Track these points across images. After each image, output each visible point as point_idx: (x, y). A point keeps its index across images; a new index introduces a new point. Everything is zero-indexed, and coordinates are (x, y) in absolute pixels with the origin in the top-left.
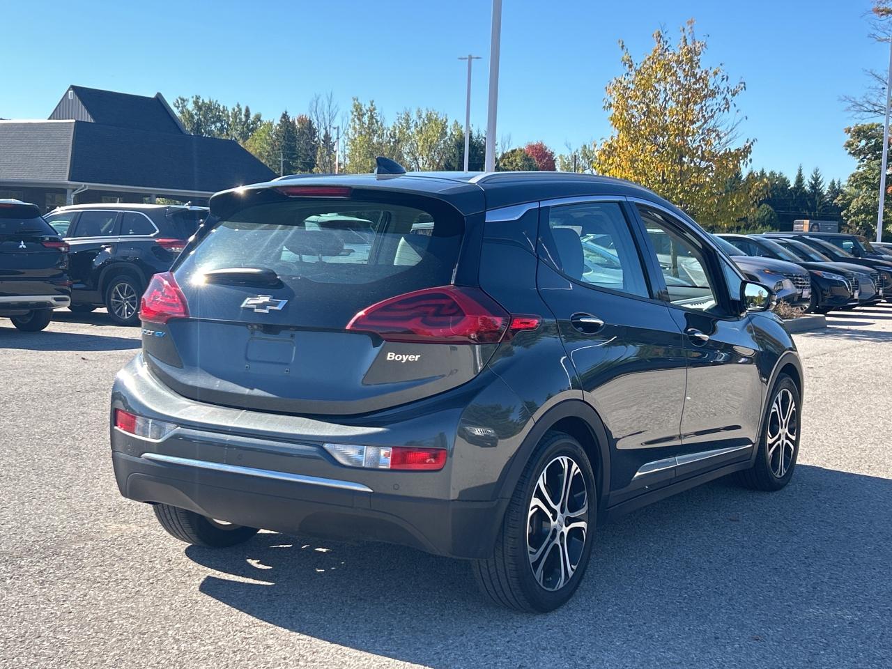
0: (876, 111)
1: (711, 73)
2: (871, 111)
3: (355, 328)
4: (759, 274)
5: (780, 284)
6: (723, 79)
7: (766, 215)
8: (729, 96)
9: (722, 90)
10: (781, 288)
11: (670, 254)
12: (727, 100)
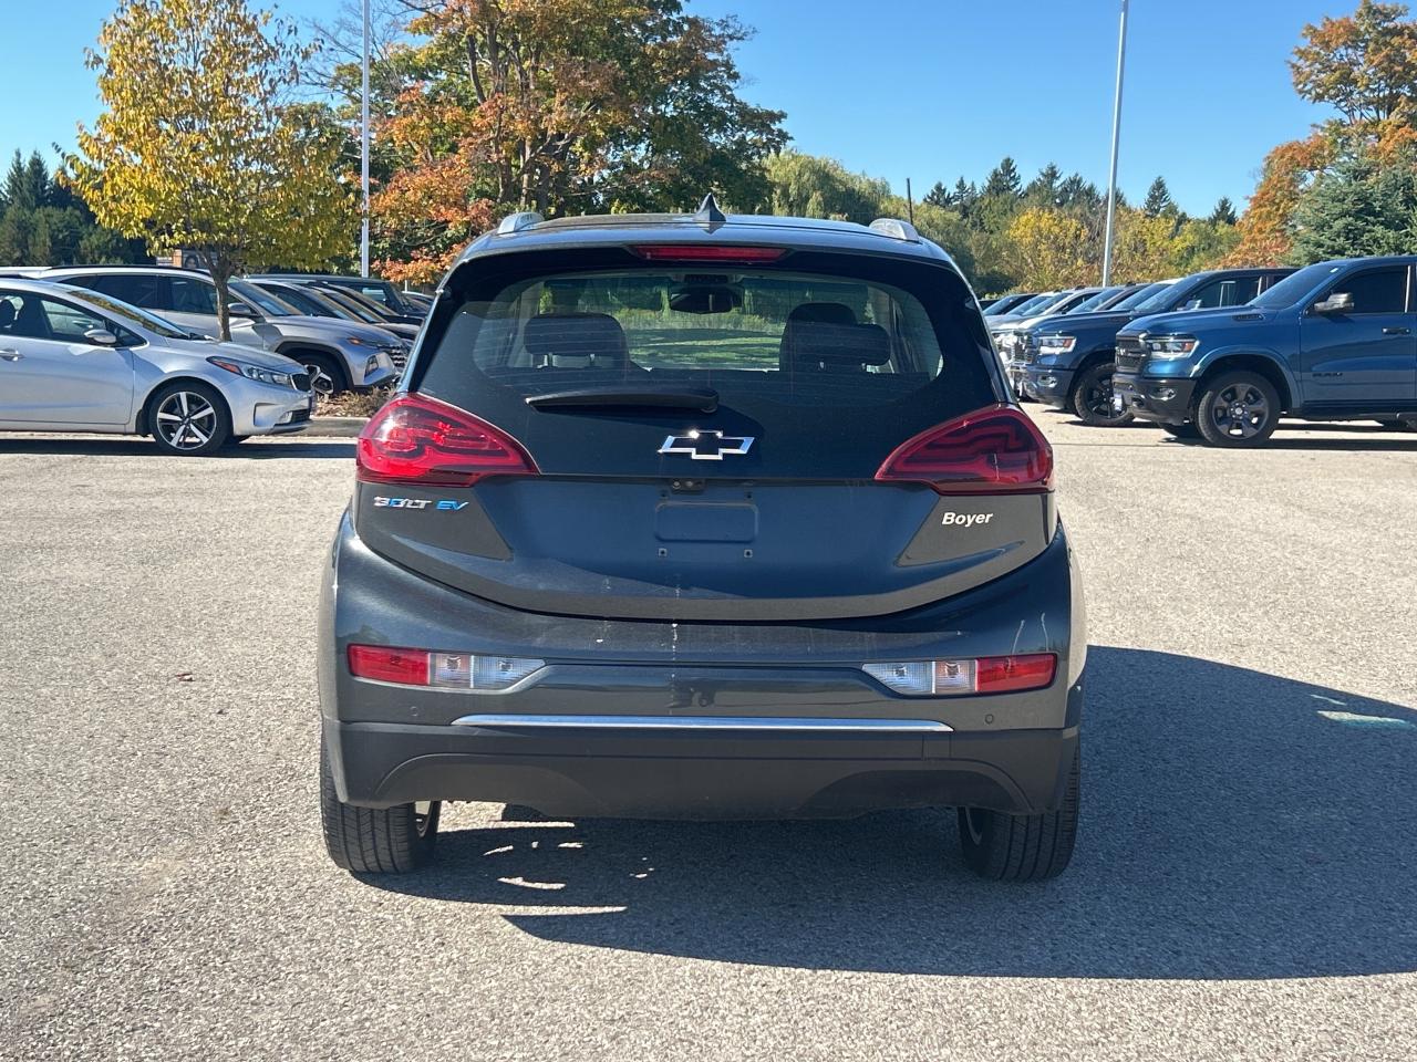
0: (324, 85)
1: (260, 19)
2: (316, 84)
3: (891, 478)
4: (340, 344)
5: (373, 360)
6: (290, 31)
7: (110, 240)
8: (298, 60)
9: (288, 49)
10: (375, 366)
11: (216, 314)
12: (296, 66)
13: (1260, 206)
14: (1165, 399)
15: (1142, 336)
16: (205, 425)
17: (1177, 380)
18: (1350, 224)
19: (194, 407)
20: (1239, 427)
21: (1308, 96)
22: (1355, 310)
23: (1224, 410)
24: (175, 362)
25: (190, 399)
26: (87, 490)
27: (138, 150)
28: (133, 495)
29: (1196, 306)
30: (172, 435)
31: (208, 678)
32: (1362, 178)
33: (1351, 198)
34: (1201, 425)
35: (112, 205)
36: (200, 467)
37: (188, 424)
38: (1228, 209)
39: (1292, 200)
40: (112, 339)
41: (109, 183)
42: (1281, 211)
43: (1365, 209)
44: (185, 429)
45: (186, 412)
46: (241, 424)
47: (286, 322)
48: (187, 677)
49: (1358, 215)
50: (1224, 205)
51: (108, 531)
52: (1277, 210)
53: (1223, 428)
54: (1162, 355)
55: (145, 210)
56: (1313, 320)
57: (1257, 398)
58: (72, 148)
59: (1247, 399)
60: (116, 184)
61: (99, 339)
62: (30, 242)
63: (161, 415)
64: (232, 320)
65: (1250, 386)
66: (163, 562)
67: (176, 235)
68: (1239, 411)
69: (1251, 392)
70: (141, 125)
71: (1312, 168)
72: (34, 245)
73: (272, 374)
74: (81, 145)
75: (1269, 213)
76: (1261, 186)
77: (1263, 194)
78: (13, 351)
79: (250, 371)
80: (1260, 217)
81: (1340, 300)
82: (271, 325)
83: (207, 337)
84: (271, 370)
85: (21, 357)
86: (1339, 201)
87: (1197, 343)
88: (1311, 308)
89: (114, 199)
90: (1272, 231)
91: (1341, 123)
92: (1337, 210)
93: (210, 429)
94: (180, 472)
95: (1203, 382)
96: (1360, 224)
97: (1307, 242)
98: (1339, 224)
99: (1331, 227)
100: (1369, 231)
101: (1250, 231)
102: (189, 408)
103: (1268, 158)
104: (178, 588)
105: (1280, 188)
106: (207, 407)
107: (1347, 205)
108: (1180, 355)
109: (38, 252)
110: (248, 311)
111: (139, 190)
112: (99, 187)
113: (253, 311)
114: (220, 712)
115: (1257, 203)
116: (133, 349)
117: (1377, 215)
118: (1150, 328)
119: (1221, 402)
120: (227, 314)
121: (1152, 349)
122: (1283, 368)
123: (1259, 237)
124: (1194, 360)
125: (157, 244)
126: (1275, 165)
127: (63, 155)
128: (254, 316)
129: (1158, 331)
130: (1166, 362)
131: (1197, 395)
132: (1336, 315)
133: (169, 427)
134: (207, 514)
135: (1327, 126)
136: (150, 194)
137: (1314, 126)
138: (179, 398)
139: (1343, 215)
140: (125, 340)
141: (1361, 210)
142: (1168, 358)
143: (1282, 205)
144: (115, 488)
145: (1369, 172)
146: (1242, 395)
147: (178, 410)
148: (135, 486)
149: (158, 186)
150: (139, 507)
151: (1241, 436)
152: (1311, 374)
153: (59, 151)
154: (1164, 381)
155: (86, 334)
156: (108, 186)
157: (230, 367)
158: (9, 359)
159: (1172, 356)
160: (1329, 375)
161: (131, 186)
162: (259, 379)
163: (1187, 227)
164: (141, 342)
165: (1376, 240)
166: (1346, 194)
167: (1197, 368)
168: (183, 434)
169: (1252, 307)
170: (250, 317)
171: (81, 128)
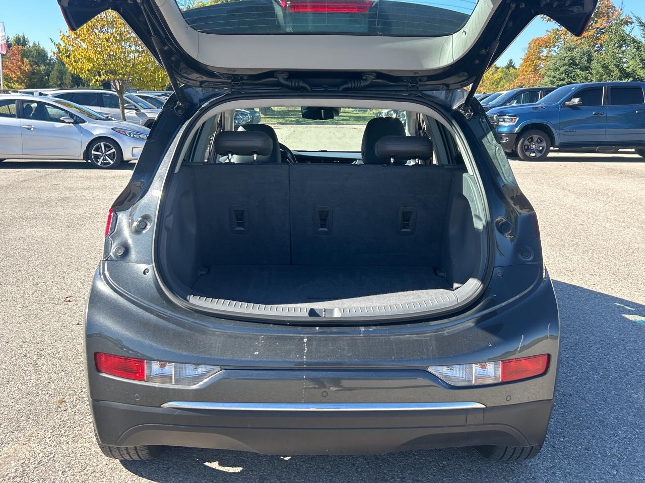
13: (527, 62)
14: (504, 141)
15: (496, 115)
16: (112, 156)
17: (510, 134)
18: (567, 69)
19: (107, 149)
20: (534, 152)
21: (545, 19)
22: (583, 105)
23: (528, 146)
24: (99, 130)
25: (105, 146)
26: (57, 187)
27: (84, 41)
28: (77, 189)
29: (514, 104)
30: (98, 160)
31: (79, 299)
32: (572, 51)
33: (567, 59)
34: (519, 152)
35: (74, 64)
36: (109, 175)
37: (105, 156)
38: (512, 63)
39: (538, 59)
40: (72, 121)
41: (73, 55)
42: (534, 64)
43: (573, 63)
44: (104, 158)
45: (104, 151)
46: (127, 156)
47: (149, 111)
48: (68, 299)
49: (570, 65)
50: (511, 62)
51: (59, 209)
52: (533, 63)
53: (527, 153)
54: (503, 123)
55: (88, 66)
56: (565, 109)
57: (541, 141)
58: (58, 40)
59: (537, 141)
60: (76, 55)
61: (66, 121)
62: (64, 78)
63: (93, 152)
64: (126, 111)
65: (539, 136)
66: (78, 227)
67: (102, 76)
68: (534, 146)
69: (539, 138)
70: (85, 30)
71: (546, 47)
72: (65, 79)
73: (139, 135)
74: (61, 39)
75: (530, 64)
76: (527, 54)
77: (528, 57)
78: (31, 126)
79: (130, 134)
80: (526, 66)
81: (576, 101)
82: (143, 113)
83: (113, 119)
84: (139, 133)
85: (34, 128)
86: (563, 60)
87: (518, 119)
88: (564, 104)
89: (75, 61)
90: (531, 71)
91: (557, 30)
92: (562, 63)
93: (114, 158)
94: (100, 177)
95: (520, 135)
96: (571, 69)
97: (550, 76)
98: (562, 69)
99: (559, 70)
100: (574, 72)
101: (522, 72)
102: (105, 150)
103: (530, 43)
104: (80, 242)
105: (534, 55)
106: (112, 149)
107: (566, 61)
108: (510, 124)
109: (67, 82)
110: (134, 107)
111: (85, 58)
112: (68, 56)
113: (135, 107)
114: (78, 324)
115: (525, 60)
116: (81, 125)
117: (577, 65)
118: (499, 113)
119: (527, 143)
120: (124, 108)
121: (499, 121)
122: (552, 129)
123: (526, 73)
124: (516, 126)
125: (94, 80)
126: (532, 46)
127: (54, 43)
128: (136, 109)
129: (502, 114)
130: (505, 126)
131: (517, 140)
132: (574, 107)
133: (97, 157)
134: (105, 199)
135: (552, 31)
136: (89, 59)
137: (547, 31)
138: (101, 145)
139: (564, 65)
140: (77, 121)
141: (570, 64)
142: (506, 125)
143: (535, 61)
144: (69, 186)
145: (574, 49)
146: (535, 140)
147: (100, 150)
148: (79, 185)
149: (93, 56)
150: (77, 195)
151: (535, 156)
152: (563, 131)
153: (53, 42)
154: (504, 134)
155: (61, 119)
156: (72, 56)
157: (121, 132)
158: (29, 129)
159: (507, 124)
160: (571, 131)
161: (82, 56)
162: (134, 137)
163: (499, 70)
164: (84, 122)
165: (578, 75)
166: (565, 57)
167: (517, 129)
168: (103, 160)
169: (539, 104)
170: (134, 109)
171: (60, 32)
